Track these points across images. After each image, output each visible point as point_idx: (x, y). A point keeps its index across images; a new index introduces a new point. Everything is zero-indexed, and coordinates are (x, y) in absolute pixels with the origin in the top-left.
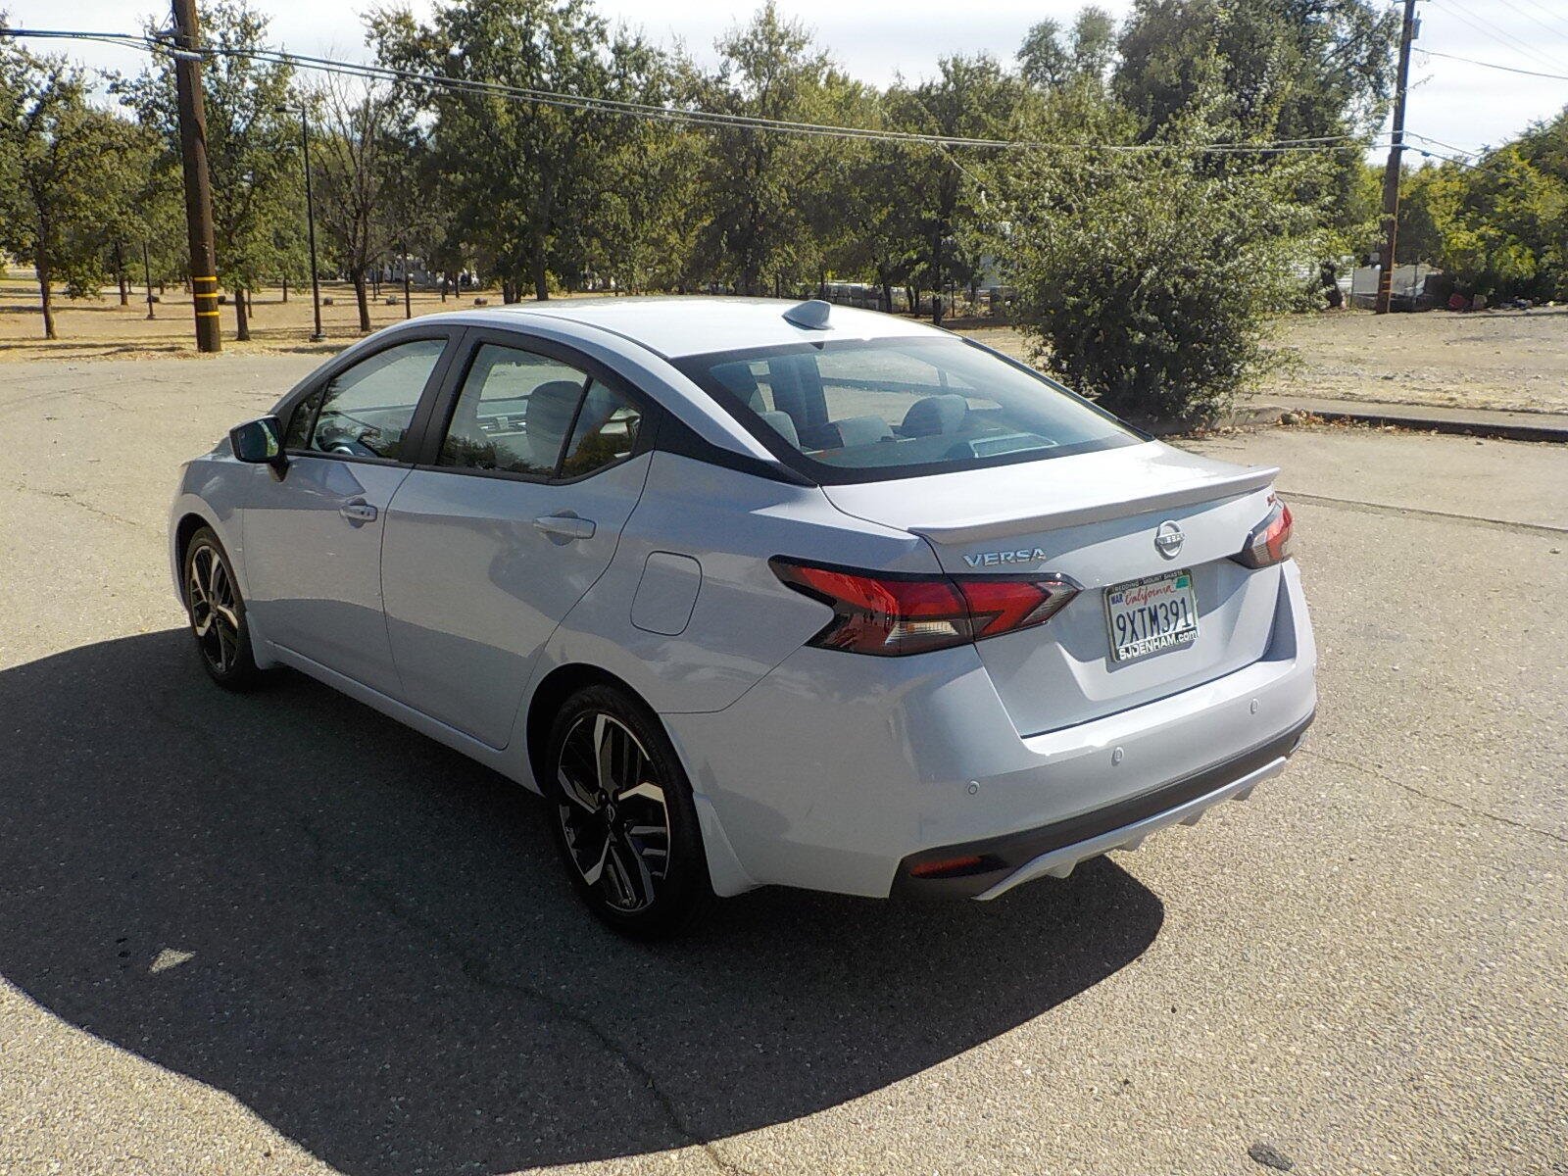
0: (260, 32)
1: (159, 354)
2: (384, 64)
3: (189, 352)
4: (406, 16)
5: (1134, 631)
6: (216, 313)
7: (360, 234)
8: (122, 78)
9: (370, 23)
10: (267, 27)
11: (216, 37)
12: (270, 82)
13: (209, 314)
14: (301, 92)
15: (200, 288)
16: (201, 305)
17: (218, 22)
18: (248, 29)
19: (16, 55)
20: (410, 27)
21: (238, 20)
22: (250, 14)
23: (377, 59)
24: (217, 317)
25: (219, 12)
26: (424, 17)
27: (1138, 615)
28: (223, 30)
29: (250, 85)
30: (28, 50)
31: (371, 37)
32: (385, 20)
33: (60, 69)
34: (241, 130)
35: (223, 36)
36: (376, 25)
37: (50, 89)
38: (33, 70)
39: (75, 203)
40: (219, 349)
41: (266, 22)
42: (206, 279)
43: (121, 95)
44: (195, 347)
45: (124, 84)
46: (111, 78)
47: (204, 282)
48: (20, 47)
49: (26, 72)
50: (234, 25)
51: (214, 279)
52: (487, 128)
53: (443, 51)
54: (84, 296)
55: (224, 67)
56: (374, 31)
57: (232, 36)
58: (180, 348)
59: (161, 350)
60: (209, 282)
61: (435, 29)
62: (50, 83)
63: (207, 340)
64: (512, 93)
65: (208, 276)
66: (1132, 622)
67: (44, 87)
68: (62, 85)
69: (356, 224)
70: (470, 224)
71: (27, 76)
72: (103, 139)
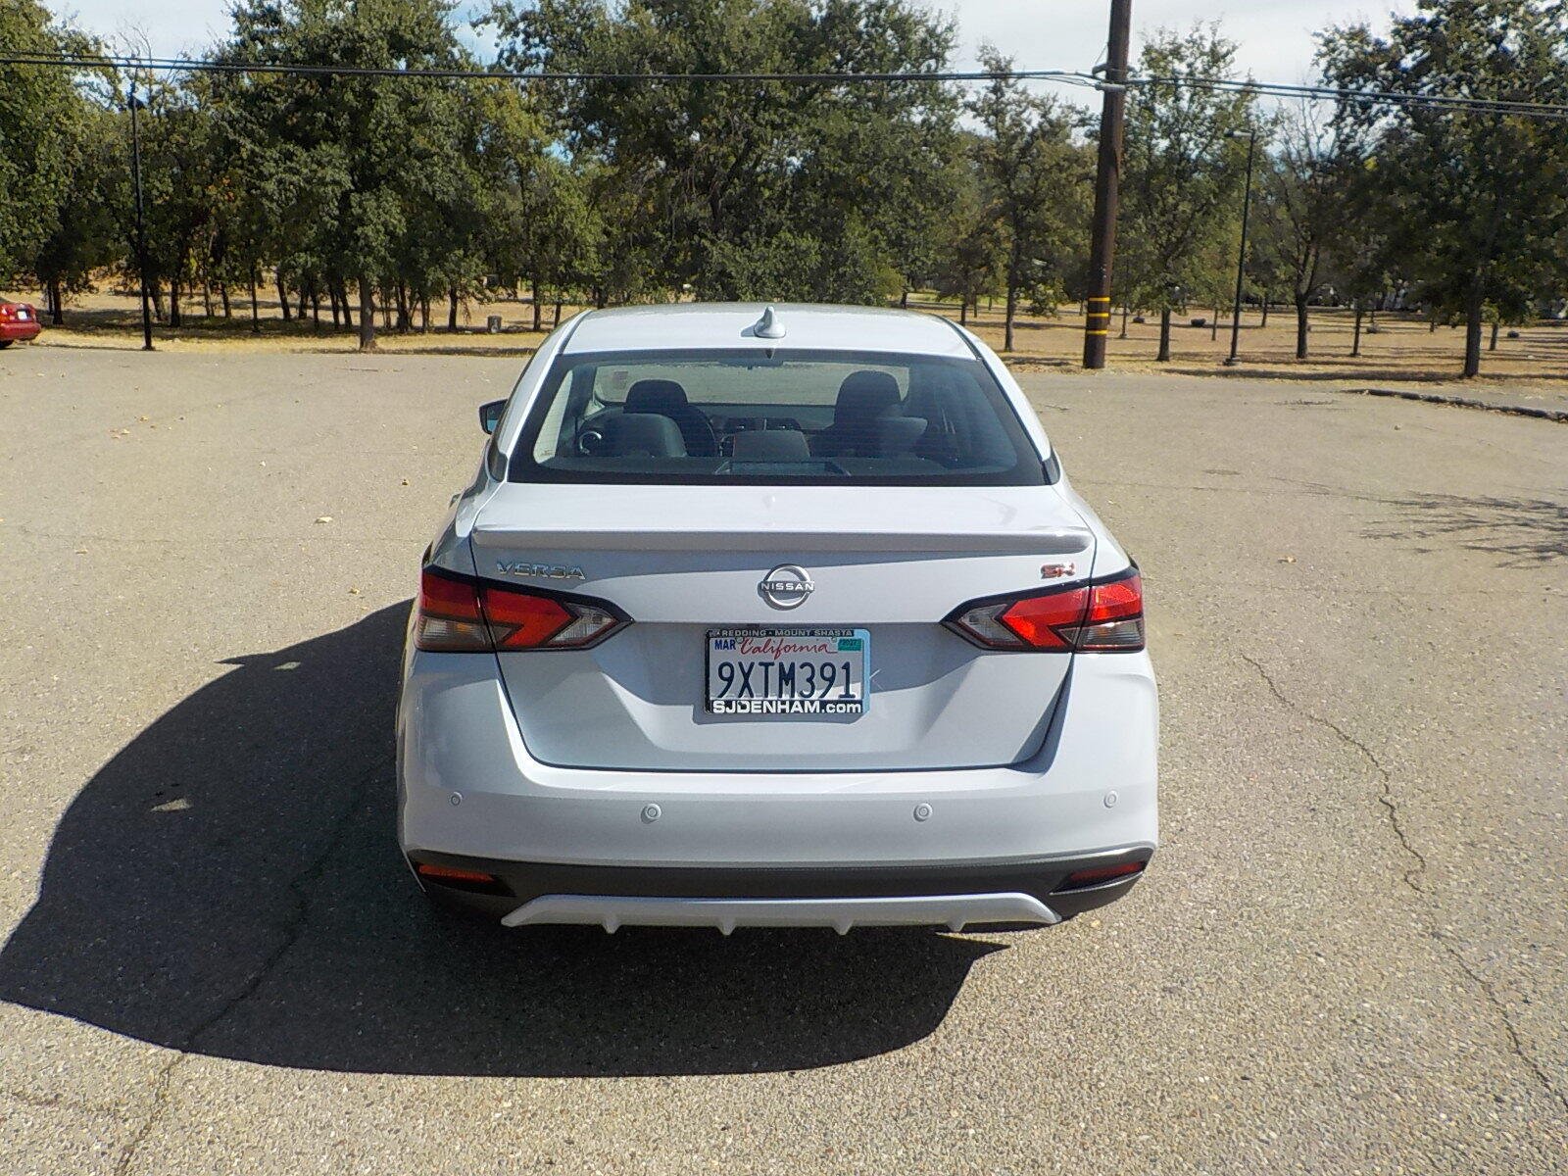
0: (1228, 59)
1: (1047, 368)
2: (1329, 82)
3: (1072, 367)
4: (1362, 31)
5: (746, 685)
6: (1104, 332)
7: (1311, 259)
8: (1089, 113)
9: (1321, 41)
10: (1234, 54)
11: (1182, 68)
12: (1230, 109)
13: (1098, 332)
14: (1257, 116)
15: (1093, 308)
16: (1093, 324)
17: (1188, 53)
18: (1216, 57)
19: (1016, 97)
20: (1364, 41)
21: (1207, 49)
22: (1219, 42)
23: (1321, 77)
24: (1104, 336)
25: (1188, 42)
26: (1382, 32)
27: (758, 671)
28: (1190, 60)
29: (1210, 111)
30: (1029, 92)
31: (1322, 55)
32: (1337, 37)
33: (1051, 107)
34: (1193, 156)
35: (1190, 65)
36: (1328, 42)
37: (1040, 125)
38: (1031, 109)
39: (1047, 229)
40: (1101, 366)
41: (1234, 48)
42: (1100, 299)
43: (1087, 128)
44: (1081, 364)
45: (1090, 118)
46: (1079, 112)
47: (1096, 303)
48: (1020, 89)
49: (1024, 111)
50: (1202, 54)
51: (1107, 299)
52: (1434, 144)
53: (1394, 64)
54: (1045, 315)
55: (1187, 96)
56: (1324, 49)
57: (1199, 65)
58: (1067, 364)
59: (1048, 365)
60: (1101, 303)
61: (1389, 41)
62: (1041, 120)
63: (1093, 356)
64: (1474, 105)
65: (1102, 296)
66: (746, 676)
67: (1035, 124)
68: (1050, 122)
69: (1308, 248)
70: (1403, 247)
71: (1025, 116)
72: (1080, 171)
